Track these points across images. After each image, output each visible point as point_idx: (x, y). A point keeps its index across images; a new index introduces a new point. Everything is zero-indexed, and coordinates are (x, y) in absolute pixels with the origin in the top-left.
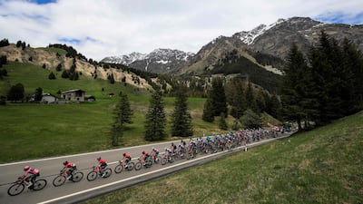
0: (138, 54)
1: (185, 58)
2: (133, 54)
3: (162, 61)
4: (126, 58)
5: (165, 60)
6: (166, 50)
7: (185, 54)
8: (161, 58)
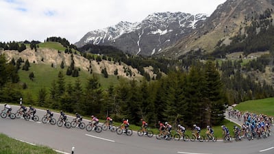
0: (127, 23)
1: (193, 24)
2: (120, 25)
3: (159, 31)
4: (111, 30)
5: (163, 30)
6: (164, 15)
7: (192, 18)
8: (157, 26)
